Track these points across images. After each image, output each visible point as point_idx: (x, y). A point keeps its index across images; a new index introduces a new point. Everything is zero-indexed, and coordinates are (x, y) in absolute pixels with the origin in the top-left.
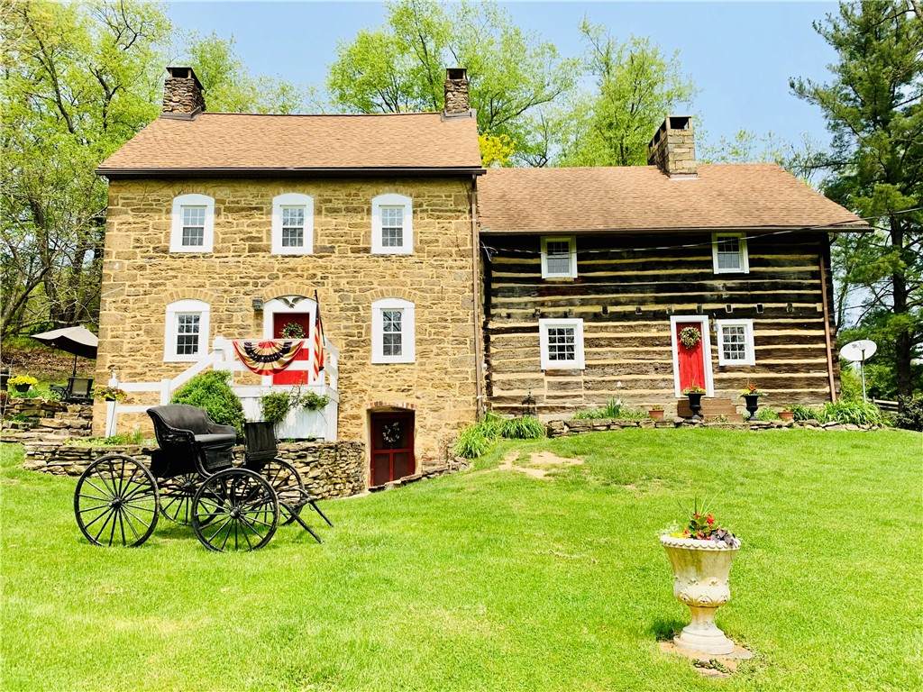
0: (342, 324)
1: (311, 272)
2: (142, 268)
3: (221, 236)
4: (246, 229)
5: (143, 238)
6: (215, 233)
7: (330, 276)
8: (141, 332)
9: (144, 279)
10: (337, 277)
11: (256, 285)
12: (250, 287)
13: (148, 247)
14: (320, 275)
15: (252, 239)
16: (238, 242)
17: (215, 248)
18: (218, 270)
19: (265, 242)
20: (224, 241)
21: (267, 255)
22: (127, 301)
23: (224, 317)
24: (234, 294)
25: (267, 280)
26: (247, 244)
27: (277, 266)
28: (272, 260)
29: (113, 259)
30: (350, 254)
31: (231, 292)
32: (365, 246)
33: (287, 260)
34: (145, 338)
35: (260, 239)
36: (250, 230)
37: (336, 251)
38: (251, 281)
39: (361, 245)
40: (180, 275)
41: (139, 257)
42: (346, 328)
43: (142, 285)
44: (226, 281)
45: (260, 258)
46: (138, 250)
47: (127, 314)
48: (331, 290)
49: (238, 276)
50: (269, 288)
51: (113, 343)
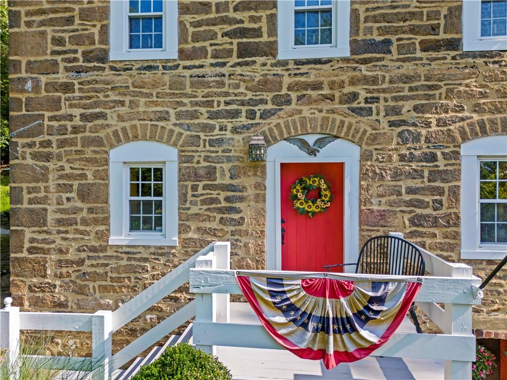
0: (404, 184)
1: (348, 89)
2: (67, 87)
3: (191, 30)
4: (231, 14)
5: (66, 36)
6: (181, 23)
7: (382, 95)
8: (73, 195)
9: (71, 106)
10: (395, 99)
11: (251, 115)
12: (243, 120)
13: (76, 51)
14: (363, 95)
15: (243, 32)
16: (220, 40)
17: (181, 52)
18: (188, 90)
19: (265, 38)
20: (196, 38)
21: (270, 61)
22: (49, 144)
23: (202, 172)
24: (217, 131)
25: (270, 106)
26: (235, 41)
27: (287, 81)
28: (279, 70)
29: (24, 74)
30: (419, 54)
31: (212, 128)
32: (449, 36)
33: (304, 69)
34: (79, 204)
35: (257, 33)
36: (238, 16)
37: (394, 49)
38: (244, 109)
39: (442, 36)
40: (127, 99)
41: (61, 70)
42: (410, 191)
43: (70, 117)
44: (203, 110)
45: (257, 66)
46: (59, 58)
47: (51, 165)
48: (384, 124)
49: (222, 99)
50: (274, 121)
51: (31, 211)
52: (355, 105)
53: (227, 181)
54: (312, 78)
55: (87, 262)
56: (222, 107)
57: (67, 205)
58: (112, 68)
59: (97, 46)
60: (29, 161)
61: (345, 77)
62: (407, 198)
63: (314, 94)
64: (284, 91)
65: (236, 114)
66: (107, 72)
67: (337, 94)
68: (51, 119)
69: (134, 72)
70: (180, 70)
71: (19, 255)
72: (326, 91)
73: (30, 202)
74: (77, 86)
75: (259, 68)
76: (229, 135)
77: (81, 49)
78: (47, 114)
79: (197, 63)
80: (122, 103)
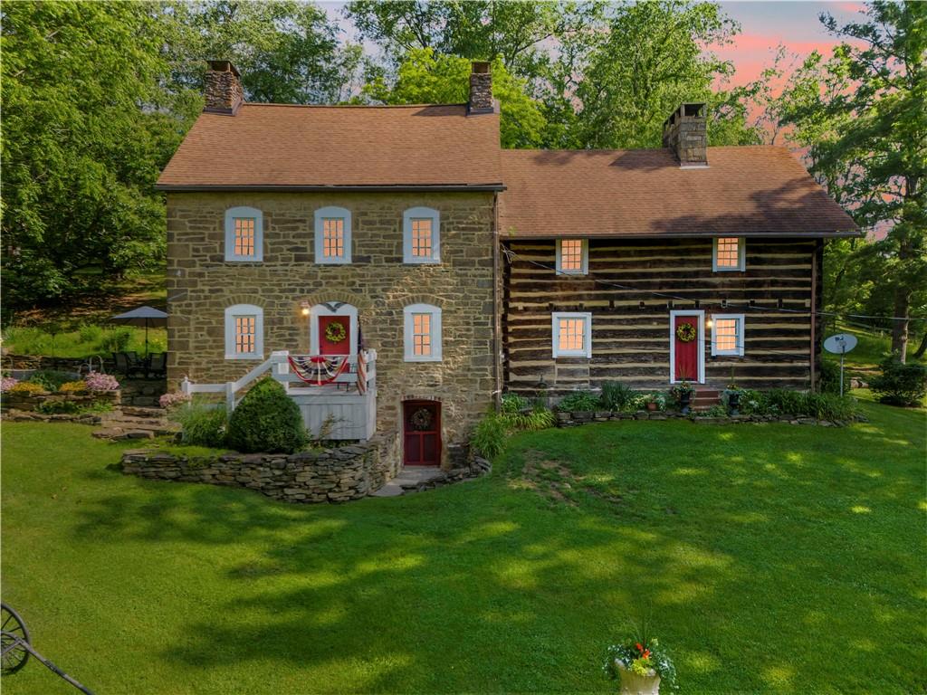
0: (379, 326)
1: (351, 280)
2: (201, 275)
3: (270, 246)
4: (291, 240)
5: (201, 247)
6: (265, 243)
8: (204, 333)
9: (204, 285)
11: (302, 291)
12: (297, 293)
13: (206, 256)
14: (358, 282)
15: (297, 249)
16: (285, 252)
17: (264, 258)
18: (268, 278)
19: (309, 253)
20: (272, 251)
21: (311, 264)
22: (190, 305)
23: (276, 321)
24: (284, 299)
25: (312, 287)
26: (293, 253)
27: (320, 274)
28: (316, 269)
29: (175, 267)
30: (384, 264)
31: (281, 297)
32: (397, 256)
33: (329, 269)
34: (208, 338)
35: (304, 249)
36: (295, 240)
37: (372, 261)
38: (298, 288)
39: (394, 256)
40: (235, 282)
41: (198, 265)
42: (381, 330)
43: (203, 291)
44: (276, 288)
46: (196, 259)
47: (191, 317)
48: (368, 297)
50: (314, 294)
51: (180, 342)
52: (354, 287)
53: (290, 325)
54: (333, 274)
55: (213, 369)
56: (287, 287)
57: (200, 338)
58: (227, 265)
59: (218, 253)
60: (179, 314)
61: (349, 273)
62: (380, 333)
63: (334, 281)
64: (319, 280)
65: (294, 290)
66: (224, 267)
67: (345, 282)
68: (192, 291)
69: (239, 268)
70: (264, 267)
71: (173, 366)
72: (340, 280)
73: (180, 337)
74: (207, 274)
75: (306, 268)
76: (290, 301)
77: (209, 255)
78: (190, 289)
79: (273, 264)
80: (232, 284)
